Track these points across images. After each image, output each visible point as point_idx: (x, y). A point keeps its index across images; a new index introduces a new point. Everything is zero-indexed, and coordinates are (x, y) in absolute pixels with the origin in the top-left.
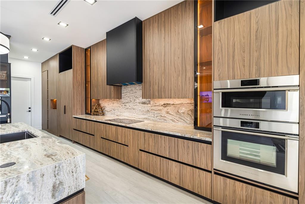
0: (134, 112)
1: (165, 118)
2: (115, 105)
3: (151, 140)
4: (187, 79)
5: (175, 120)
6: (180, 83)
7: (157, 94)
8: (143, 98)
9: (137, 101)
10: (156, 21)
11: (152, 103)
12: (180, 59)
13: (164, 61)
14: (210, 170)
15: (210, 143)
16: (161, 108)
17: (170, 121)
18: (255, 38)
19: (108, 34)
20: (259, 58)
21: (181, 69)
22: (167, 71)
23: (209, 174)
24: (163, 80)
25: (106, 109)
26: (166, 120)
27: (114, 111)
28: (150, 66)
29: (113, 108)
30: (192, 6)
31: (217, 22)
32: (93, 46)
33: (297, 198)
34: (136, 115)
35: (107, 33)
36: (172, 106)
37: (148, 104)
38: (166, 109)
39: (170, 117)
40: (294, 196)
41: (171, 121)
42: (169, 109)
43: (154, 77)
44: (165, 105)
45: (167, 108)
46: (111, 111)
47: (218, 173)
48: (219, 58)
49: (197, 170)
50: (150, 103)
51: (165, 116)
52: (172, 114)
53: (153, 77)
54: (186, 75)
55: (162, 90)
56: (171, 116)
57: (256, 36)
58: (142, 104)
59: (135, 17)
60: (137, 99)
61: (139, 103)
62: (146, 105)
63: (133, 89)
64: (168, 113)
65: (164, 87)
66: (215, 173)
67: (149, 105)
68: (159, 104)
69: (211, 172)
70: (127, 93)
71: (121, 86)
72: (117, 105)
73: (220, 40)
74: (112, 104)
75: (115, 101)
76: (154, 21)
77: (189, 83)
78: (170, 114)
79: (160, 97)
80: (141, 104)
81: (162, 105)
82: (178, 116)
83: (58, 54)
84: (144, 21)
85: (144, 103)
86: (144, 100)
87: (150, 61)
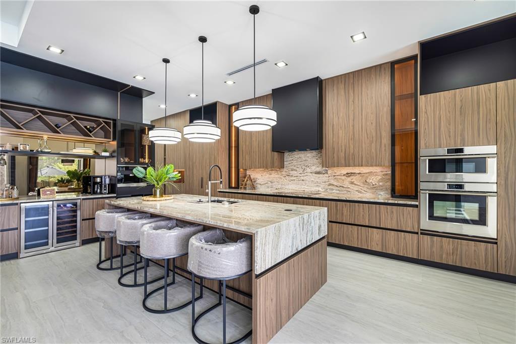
0: (304, 184)
1: (349, 190)
2: (272, 176)
3: (346, 209)
4: (383, 146)
5: (363, 191)
6: (373, 150)
7: (343, 162)
8: (323, 167)
9: (309, 170)
10: (341, 81)
11: (329, 172)
12: (374, 124)
13: (353, 126)
14: (416, 231)
15: (416, 206)
16: (343, 178)
17: (355, 192)
18: (459, 113)
19: (275, 91)
20: (463, 130)
21: (374, 135)
22: (357, 136)
23: (416, 235)
24: (352, 146)
25: (258, 181)
26: (349, 192)
27: (271, 184)
28: (333, 131)
29: (270, 180)
30: (389, 71)
31: (423, 96)
32: (242, 102)
33: (496, 243)
34: (307, 187)
35: (273, 90)
36: (358, 176)
37: (324, 174)
38: (349, 179)
39: (356, 188)
40: (493, 242)
41: (357, 192)
42: (354, 179)
43: (340, 143)
44: (348, 175)
45: (352, 177)
46: (266, 183)
47: (425, 233)
48: (425, 129)
49: (403, 233)
50: (327, 173)
51: (349, 187)
52: (359, 184)
53: (338, 143)
54: (381, 142)
55: (351, 158)
56: (356, 186)
57: (461, 111)
58: (316, 173)
59: (316, 76)
60: (308, 168)
61: (311, 173)
62: (321, 175)
63: (303, 156)
64: (352, 183)
65: (353, 154)
66: (421, 234)
67: (326, 175)
68: (341, 174)
69: (417, 233)
70: (292, 161)
71: (284, 153)
72: (277, 176)
73: (426, 112)
74: (268, 175)
75: (273, 172)
76: (340, 82)
77: (385, 150)
78: (355, 184)
79: (347, 165)
80: (314, 174)
81: (344, 175)
82: (366, 186)
83: (187, 110)
84: (325, 80)
85: (318, 173)
86: (318, 169)
87: (333, 125)
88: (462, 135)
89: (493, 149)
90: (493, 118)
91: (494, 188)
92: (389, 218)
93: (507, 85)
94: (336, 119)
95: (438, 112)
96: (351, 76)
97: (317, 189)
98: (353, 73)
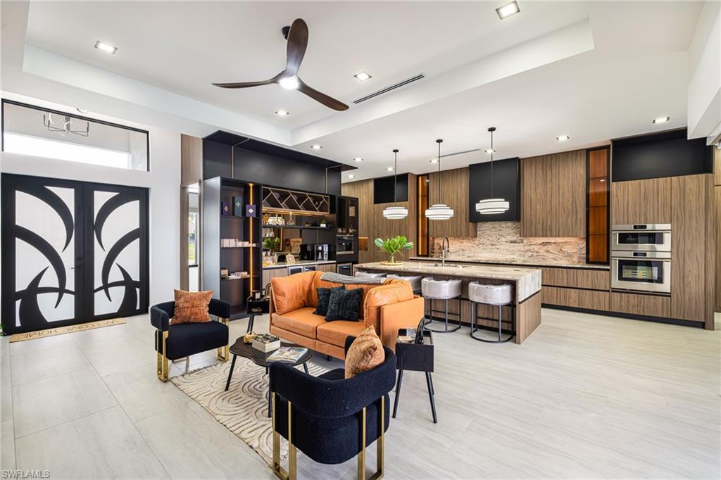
0: (499, 252)
1: (545, 257)
2: (464, 244)
3: (546, 273)
4: (578, 220)
5: (558, 258)
6: (570, 223)
7: (541, 233)
8: (520, 236)
9: (503, 239)
10: (539, 162)
11: (525, 241)
12: (570, 201)
13: (551, 202)
14: (608, 289)
15: (608, 270)
16: (539, 246)
17: (550, 259)
18: (643, 199)
20: (646, 212)
21: (570, 210)
22: (554, 211)
23: (607, 293)
24: (549, 220)
26: (545, 259)
27: (462, 252)
29: (462, 248)
30: (584, 156)
31: (614, 183)
32: (433, 173)
33: (670, 296)
35: (470, 165)
36: (553, 245)
37: (519, 243)
38: (545, 248)
39: (551, 256)
40: (668, 295)
42: (549, 248)
43: (538, 216)
44: (544, 244)
45: (547, 246)
47: (615, 290)
49: (597, 292)
50: (522, 242)
51: (545, 255)
52: (554, 252)
53: (536, 217)
54: (577, 217)
55: (548, 229)
58: (511, 242)
59: (515, 157)
61: (506, 242)
62: (516, 244)
63: (497, 226)
64: (548, 251)
65: (551, 227)
66: (612, 291)
67: (521, 244)
68: (537, 243)
69: (609, 291)
70: (486, 231)
71: (477, 222)
72: (470, 245)
73: (617, 196)
74: (458, 244)
75: (465, 240)
78: (551, 253)
79: (544, 235)
80: (508, 243)
81: (540, 244)
82: (561, 254)
83: (372, 178)
84: (523, 159)
85: (514, 242)
86: (513, 239)
87: (531, 200)
88: (645, 215)
89: (668, 226)
90: (669, 203)
91: (668, 255)
92: (585, 281)
93: (679, 179)
94: (533, 196)
95: (626, 197)
96: (549, 158)
97: (512, 256)
98: (551, 155)
